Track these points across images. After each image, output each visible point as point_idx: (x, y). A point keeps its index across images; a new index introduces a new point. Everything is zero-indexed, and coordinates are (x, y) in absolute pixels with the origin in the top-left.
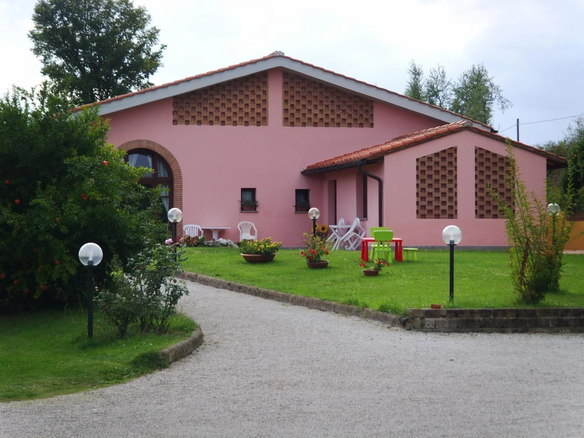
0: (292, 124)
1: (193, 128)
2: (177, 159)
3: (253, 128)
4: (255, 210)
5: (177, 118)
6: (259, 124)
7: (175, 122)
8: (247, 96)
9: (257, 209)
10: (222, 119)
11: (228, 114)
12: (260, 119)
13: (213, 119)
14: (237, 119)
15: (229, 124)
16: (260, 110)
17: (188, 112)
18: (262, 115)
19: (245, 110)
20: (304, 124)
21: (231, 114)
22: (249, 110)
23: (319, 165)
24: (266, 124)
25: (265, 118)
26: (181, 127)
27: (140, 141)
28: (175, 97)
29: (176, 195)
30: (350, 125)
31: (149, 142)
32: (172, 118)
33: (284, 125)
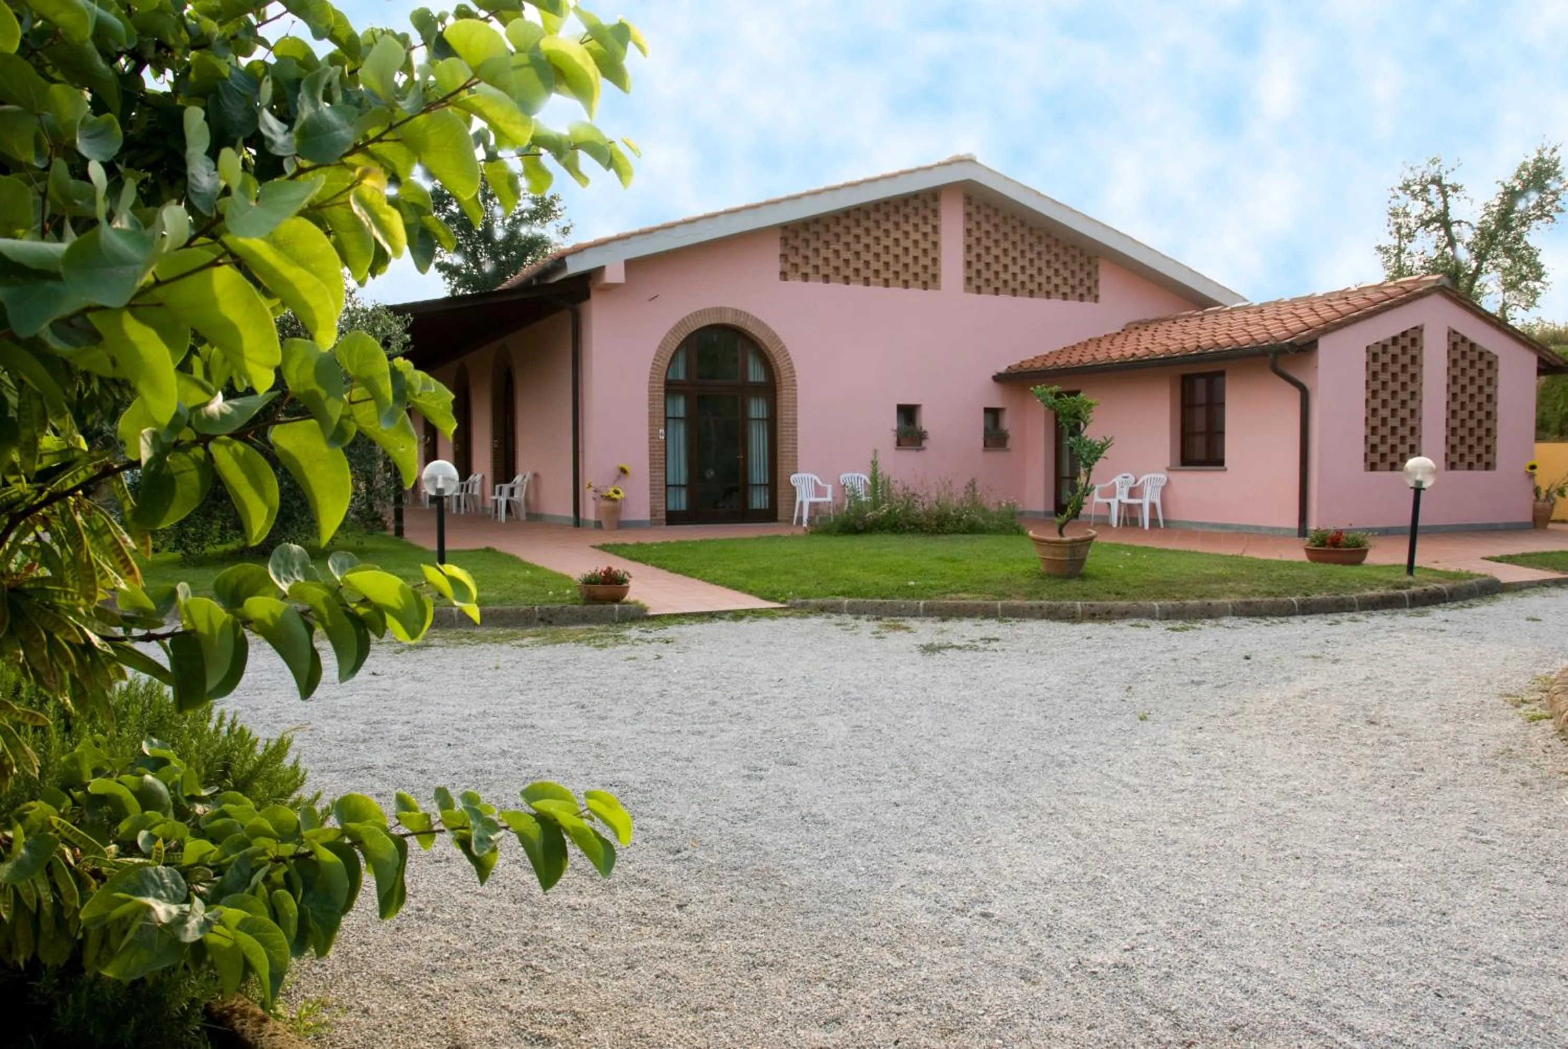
0: (979, 290)
1: (815, 287)
2: (788, 347)
3: (915, 293)
4: (920, 444)
5: (788, 267)
6: (925, 286)
7: (784, 275)
8: (906, 233)
9: (924, 444)
10: (864, 273)
11: (874, 265)
12: (927, 277)
13: (849, 272)
14: (890, 275)
15: (877, 284)
16: (928, 261)
17: (806, 258)
18: (931, 270)
19: (904, 259)
20: (997, 291)
21: (879, 266)
22: (909, 260)
23: (1025, 366)
24: (938, 288)
25: (935, 276)
26: (795, 285)
27: (720, 310)
28: (785, 227)
29: (783, 415)
30: (1065, 296)
31: (737, 312)
32: (776, 266)
33: (966, 290)
